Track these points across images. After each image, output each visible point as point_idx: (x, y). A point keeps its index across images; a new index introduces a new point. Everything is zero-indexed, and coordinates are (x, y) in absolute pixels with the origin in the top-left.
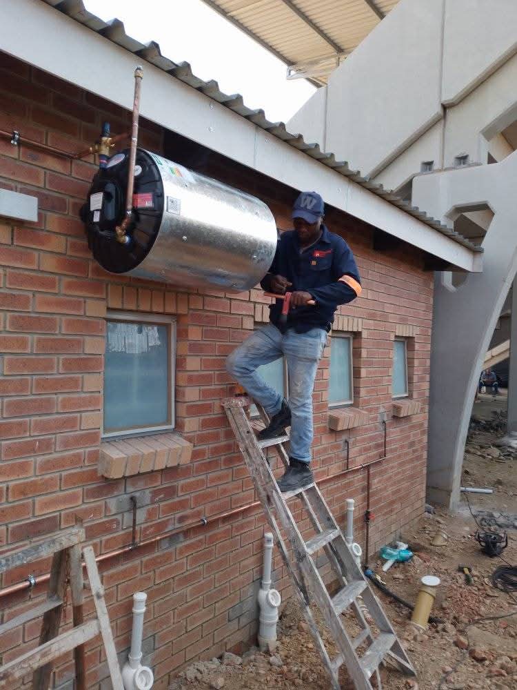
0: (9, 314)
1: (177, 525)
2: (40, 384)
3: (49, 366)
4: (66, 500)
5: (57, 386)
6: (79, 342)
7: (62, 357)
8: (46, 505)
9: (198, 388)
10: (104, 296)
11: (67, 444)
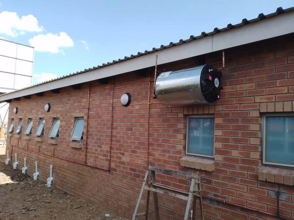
0: (162, 118)
1: (213, 197)
2: (168, 135)
3: (169, 131)
4: (174, 168)
5: (171, 136)
6: (176, 125)
7: (172, 129)
8: (170, 167)
9: (222, 143)
10: (182, 111)
11: (174, 153)
